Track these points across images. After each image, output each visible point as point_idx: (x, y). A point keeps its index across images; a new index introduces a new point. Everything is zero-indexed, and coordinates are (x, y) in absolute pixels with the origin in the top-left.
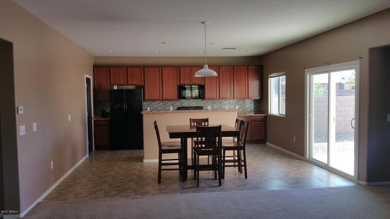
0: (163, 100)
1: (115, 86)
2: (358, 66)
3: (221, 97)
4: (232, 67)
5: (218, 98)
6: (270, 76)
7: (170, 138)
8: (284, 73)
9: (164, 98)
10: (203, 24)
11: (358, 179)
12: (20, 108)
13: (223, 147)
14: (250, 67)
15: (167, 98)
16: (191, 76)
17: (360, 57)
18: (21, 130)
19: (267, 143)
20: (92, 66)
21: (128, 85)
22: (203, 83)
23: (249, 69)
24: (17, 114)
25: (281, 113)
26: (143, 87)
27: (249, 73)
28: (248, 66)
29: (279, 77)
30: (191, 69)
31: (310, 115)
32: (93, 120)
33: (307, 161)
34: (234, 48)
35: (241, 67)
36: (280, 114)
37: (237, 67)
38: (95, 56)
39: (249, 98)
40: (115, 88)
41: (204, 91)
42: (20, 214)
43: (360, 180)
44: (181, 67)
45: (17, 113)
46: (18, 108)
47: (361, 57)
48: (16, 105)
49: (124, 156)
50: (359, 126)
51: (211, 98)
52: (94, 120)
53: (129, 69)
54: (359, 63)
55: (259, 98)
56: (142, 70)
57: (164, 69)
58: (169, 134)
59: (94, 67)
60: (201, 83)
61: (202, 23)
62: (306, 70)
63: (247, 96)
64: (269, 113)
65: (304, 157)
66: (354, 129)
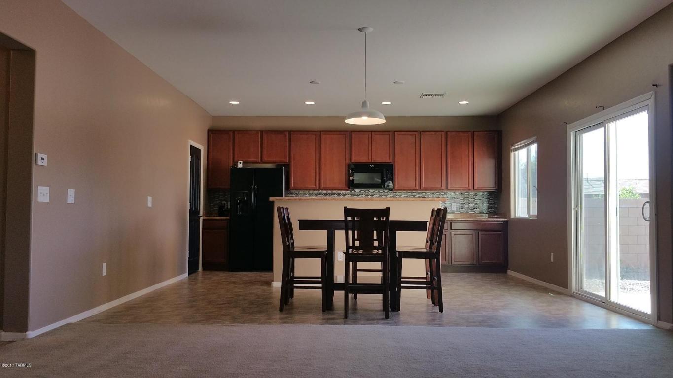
0: (320, 189)
1: (239, 162)
2: (651, 102)
3: (423, 186)
4: (443, 133)
5: (418, 187)
6: (513, 148)
7: (300, 229)
8: (534, 138)
9: (323, 185)
10: (362, 33)
11: (659, 319)
12: (40, 155)
13: (399, 252)
14: (476, 133)
15: (328, 186)
16: (370, 148)
17: (653, 85)
18: (41, 194)
19: (510, 272)
20: (207, 130)
21: (262, 162)
22: (391, 161)
23: (475, 138)
24: (34, 165)
25: (531, 214)
26: (288, 166)
27: (475, 144)
28: (474, 132)
29: (527, 147)
30: (370, 136)
31: (577, 209)
32: (201, 218)
33: (572, 296)
34: (441, 95)
35: (461, 134)
36: (529, 215)
37: (453, 134)
38: (213, 115)
39: (475, 188)
40: (240, 166)
41: (392, 176)
42: (27, 333)
43: (662, 321)
44: (353, 133)
45: (34, 163)
46: (36, 155)
47: (656, 85)
48: (34, 151)
49: (245, 278)
50: (657, 215)
51: (404, 187)
52: (203, 220)
53: (265, 136)
54: (653, 97)
55: (494, 188)
56: (287, 137)
57: (323, 136)
58: (299, 222)
59: (210, 133)
60: (388, 161)
61: (360, 29)
62: (568, 126)
63: (471, 184)
64: (512, 216)
65: (567, 288)
66: (648, 222)
